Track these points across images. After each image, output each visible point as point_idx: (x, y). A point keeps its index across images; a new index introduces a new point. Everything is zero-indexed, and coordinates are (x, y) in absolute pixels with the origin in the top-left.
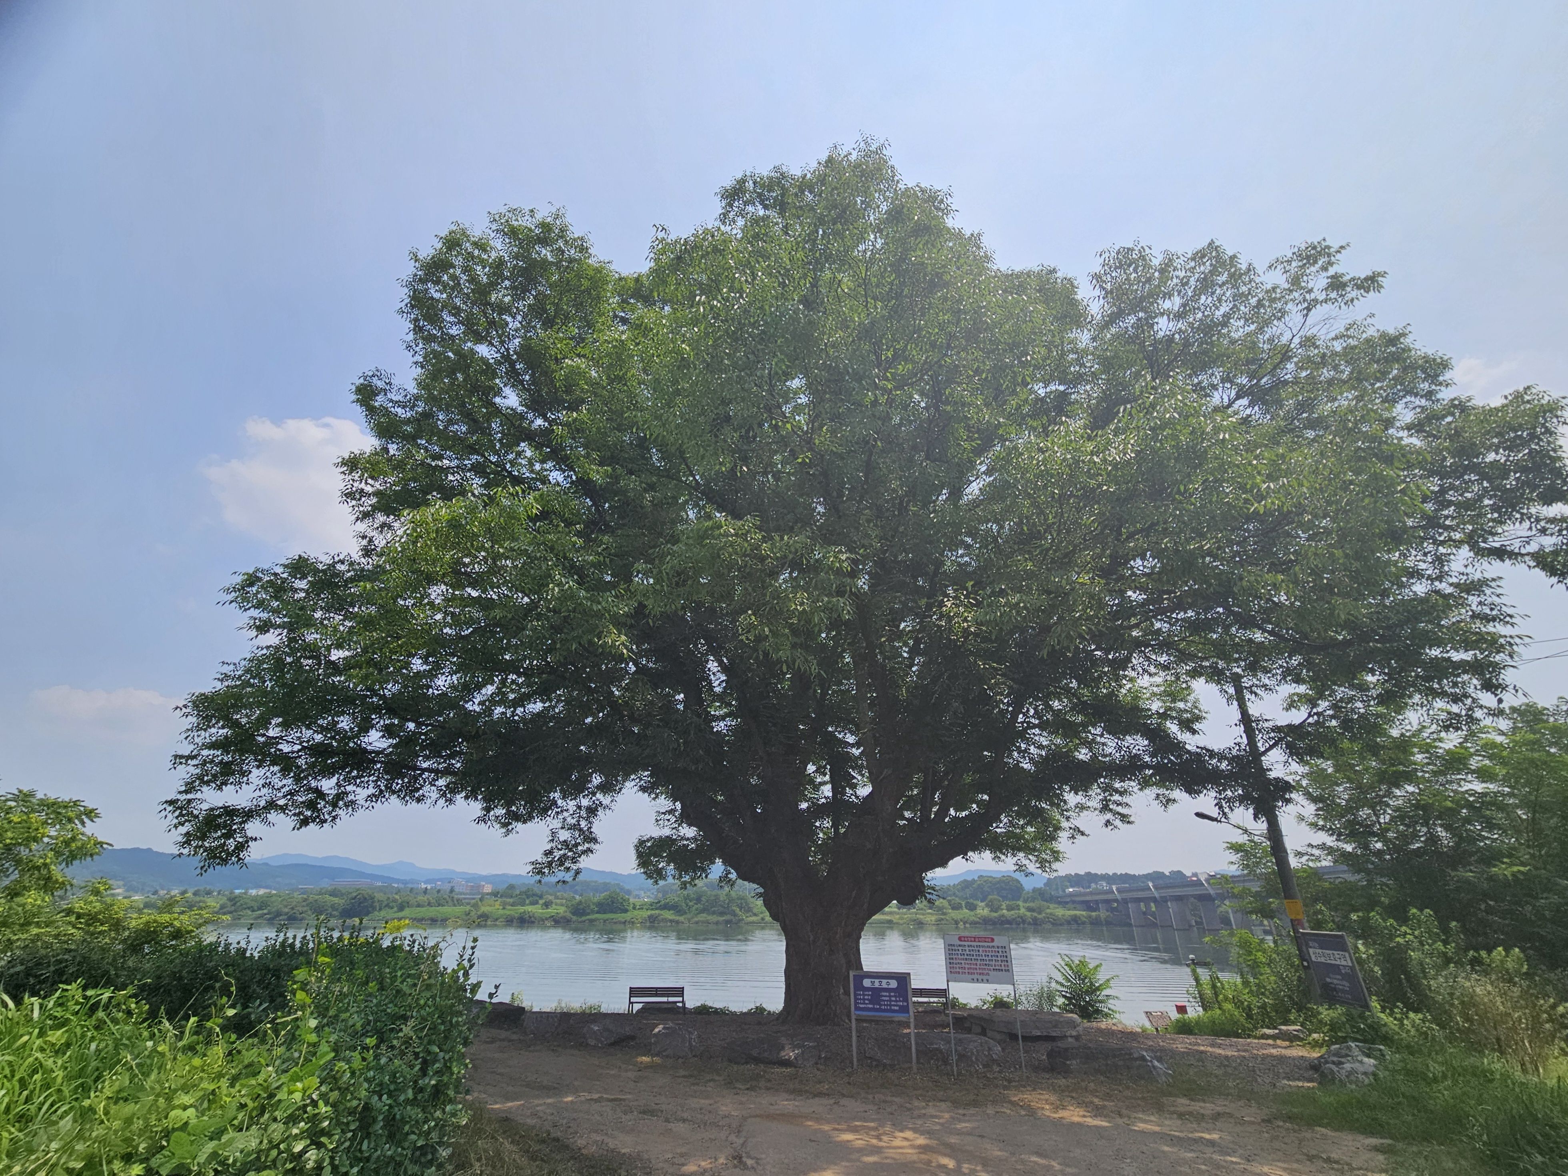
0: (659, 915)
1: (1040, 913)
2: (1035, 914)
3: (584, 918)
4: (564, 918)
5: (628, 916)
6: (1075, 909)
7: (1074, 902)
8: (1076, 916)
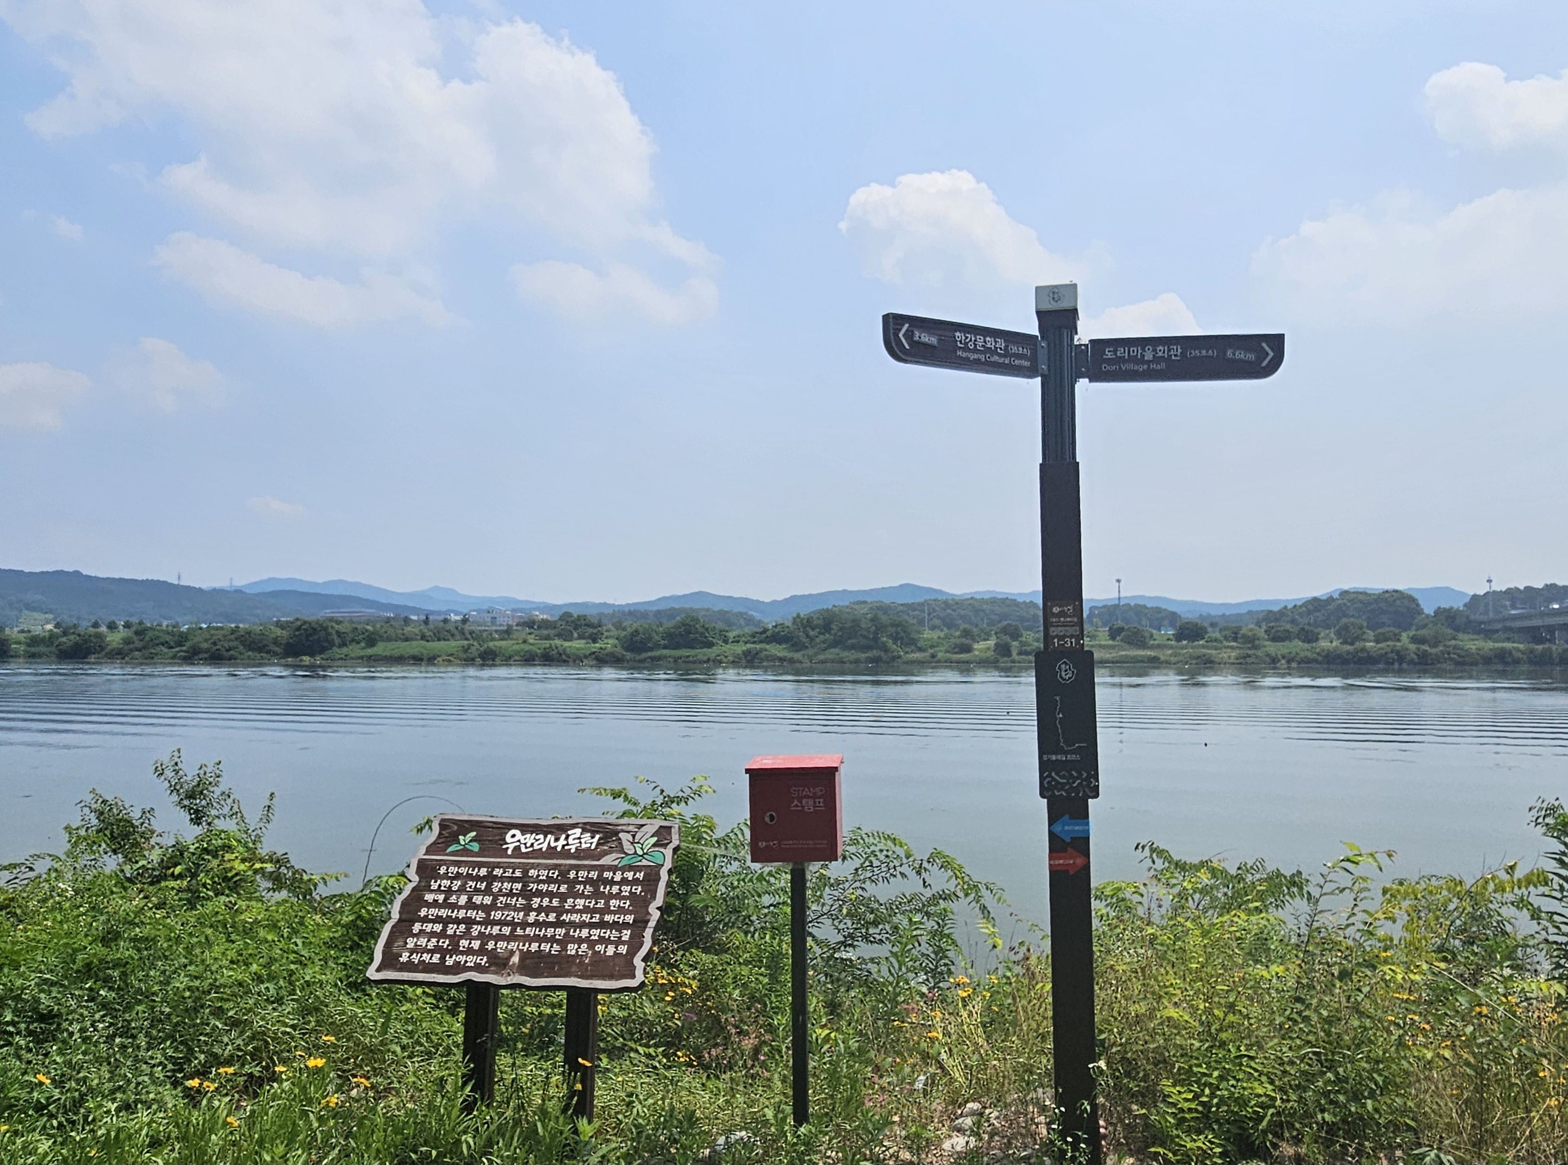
0: (761, 650)
1: (1435, 645)
2: (1425, 647)
3: (644, 655)
4: (612, 655)
5: (712, 652)
6: (1508, 639)
7: (1507, 629)
8: (1503, 649)
